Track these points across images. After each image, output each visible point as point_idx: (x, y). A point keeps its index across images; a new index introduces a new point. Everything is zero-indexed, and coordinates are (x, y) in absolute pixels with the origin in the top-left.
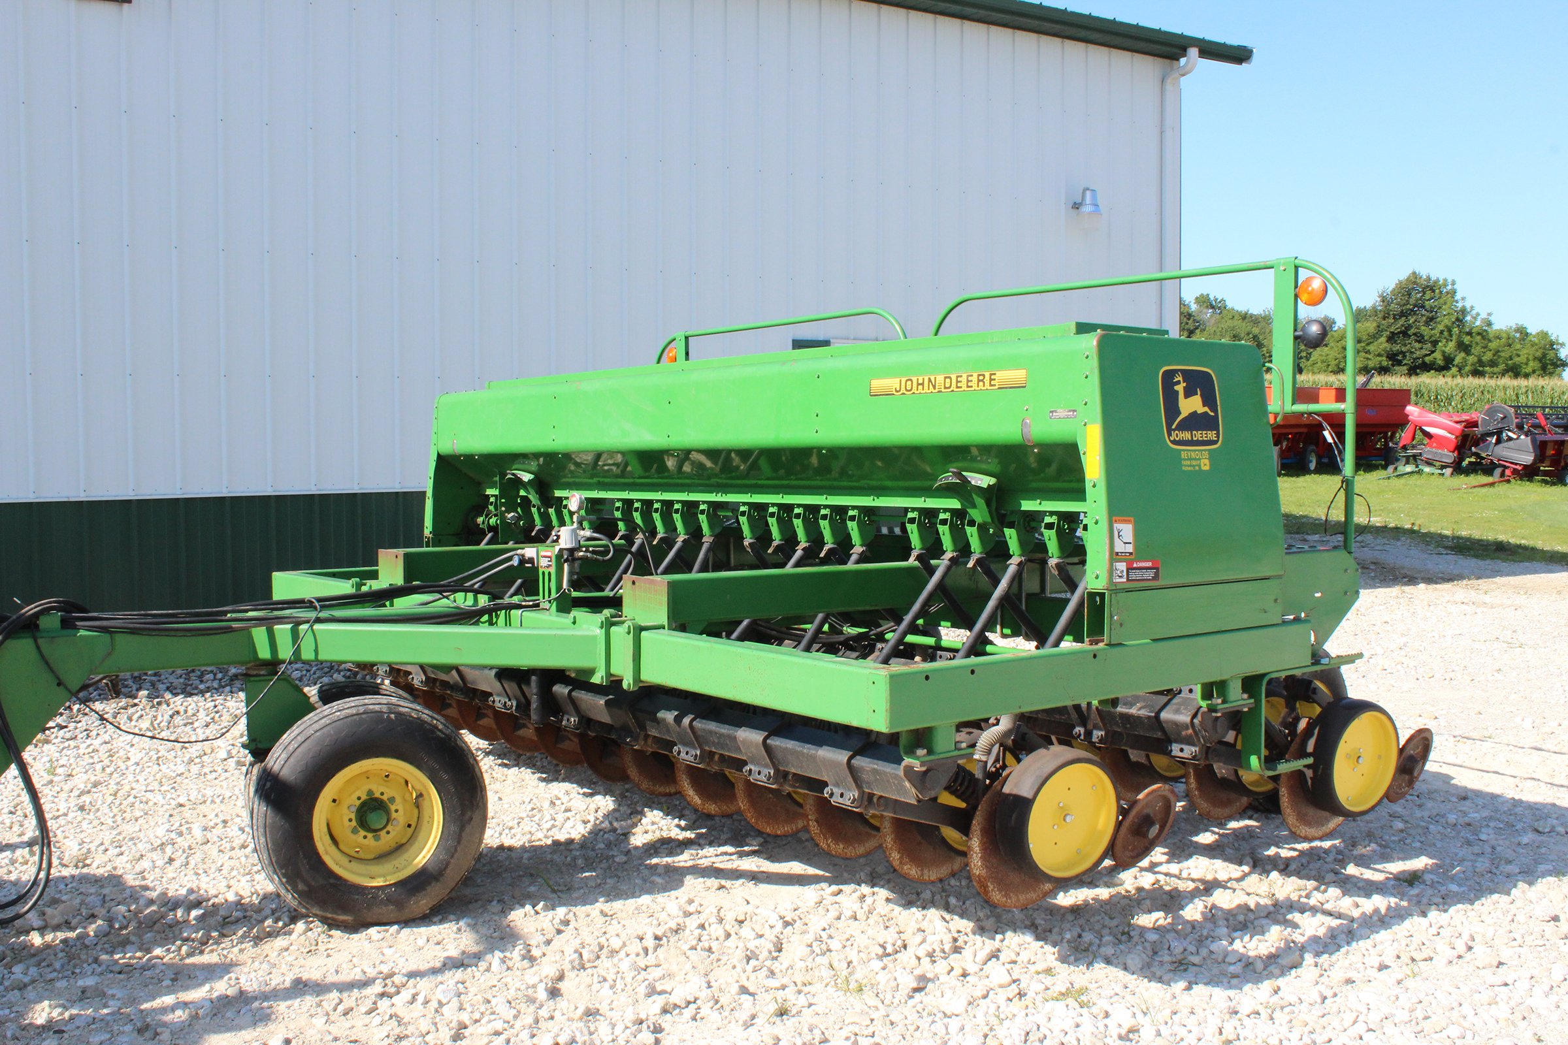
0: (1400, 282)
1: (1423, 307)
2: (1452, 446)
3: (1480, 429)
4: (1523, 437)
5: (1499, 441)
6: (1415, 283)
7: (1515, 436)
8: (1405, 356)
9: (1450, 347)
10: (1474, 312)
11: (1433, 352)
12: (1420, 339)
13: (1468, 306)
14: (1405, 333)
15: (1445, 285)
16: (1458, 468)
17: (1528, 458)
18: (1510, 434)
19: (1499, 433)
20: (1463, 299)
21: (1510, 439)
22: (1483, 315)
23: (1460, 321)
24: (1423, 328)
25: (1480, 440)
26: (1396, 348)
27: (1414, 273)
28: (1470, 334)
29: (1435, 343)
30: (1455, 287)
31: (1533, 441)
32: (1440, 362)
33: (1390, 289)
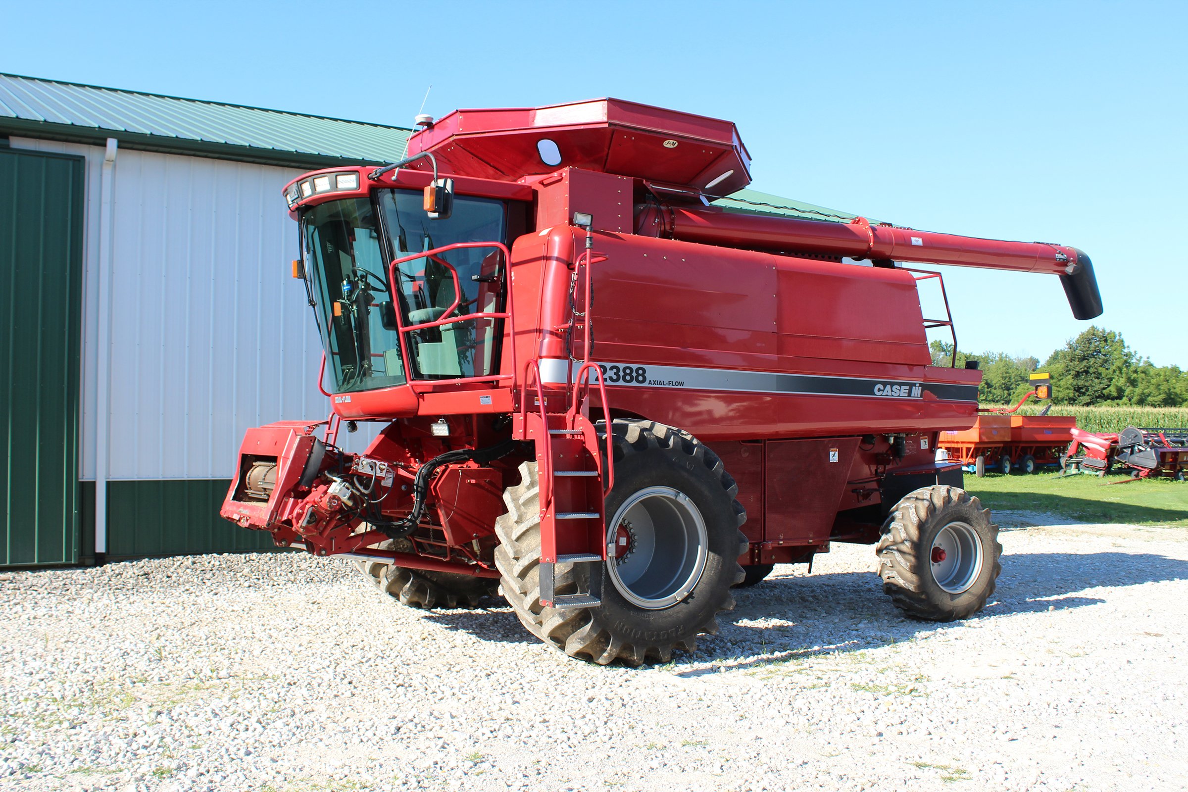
0: (1083, 334)
1: (1100, 352)
2: (1103, 456)
3: (1120, 444)
4: (1149, 449)
5: (1132, 453)
6: (1094, 334)
7: (1143, 449)
8: (1087, 390)
9: (1121, 382)
10: (1138, 356)
11: (1109, 386)
12: (1098, 376)
13: (1132, 351)
14: (1087, 372)
15: (1115, 337)
16: (1108, 471)
17: (1153, 464)
18: (1140, 448)
19: (1132, 447)
20: (1128, 347)
21: (1140, 451)
22: (1144, 359)
23: (1127, 364)
24: (1100, 368)
25: (1120, 452)
26: (1081, 383)
27: (1093, 327)
28: (1136, 372)
29: (1111, 379)
30: (1122, 337)
31: (1156, 453)
32: (1115, 394)
33: (1075, 339)
